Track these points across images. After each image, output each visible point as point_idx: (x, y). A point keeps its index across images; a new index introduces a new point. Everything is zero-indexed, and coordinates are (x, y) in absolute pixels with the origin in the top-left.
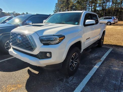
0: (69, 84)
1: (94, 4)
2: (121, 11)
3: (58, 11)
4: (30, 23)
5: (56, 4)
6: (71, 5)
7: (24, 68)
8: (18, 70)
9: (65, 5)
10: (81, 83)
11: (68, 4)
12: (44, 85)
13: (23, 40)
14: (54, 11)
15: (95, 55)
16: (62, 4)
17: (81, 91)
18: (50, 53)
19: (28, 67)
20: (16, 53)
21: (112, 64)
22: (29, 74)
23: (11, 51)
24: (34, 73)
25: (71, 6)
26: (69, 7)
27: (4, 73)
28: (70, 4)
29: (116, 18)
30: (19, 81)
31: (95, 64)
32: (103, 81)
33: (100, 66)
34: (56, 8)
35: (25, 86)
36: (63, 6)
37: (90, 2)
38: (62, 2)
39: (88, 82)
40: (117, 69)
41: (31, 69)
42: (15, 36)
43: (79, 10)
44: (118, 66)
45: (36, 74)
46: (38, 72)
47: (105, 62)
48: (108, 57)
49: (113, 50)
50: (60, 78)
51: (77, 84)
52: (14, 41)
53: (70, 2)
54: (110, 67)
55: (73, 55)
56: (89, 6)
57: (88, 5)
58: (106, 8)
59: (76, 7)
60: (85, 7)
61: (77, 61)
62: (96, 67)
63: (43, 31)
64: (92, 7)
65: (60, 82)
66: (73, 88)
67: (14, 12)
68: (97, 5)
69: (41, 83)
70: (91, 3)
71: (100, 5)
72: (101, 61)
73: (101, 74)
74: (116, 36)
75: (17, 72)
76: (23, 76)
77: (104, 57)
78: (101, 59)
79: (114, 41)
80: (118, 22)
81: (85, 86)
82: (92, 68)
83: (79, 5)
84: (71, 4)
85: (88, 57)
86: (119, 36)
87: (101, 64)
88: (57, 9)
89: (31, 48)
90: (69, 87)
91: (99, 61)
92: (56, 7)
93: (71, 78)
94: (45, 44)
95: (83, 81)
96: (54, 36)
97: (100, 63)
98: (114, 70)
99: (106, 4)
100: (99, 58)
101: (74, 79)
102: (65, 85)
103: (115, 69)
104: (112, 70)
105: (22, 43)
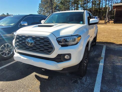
0: (85, 85)
1: (76, 5)
2: (100, 11)
3: (42, 11)
4: (25, 24)
5: (40, 4)
7: (30, 74)
8: (24, 77)
9: (49, 5)
10: (96, 82)
11: (52, 4)
12: (61, 90)
13: (37, 43)
14: (38, 12)
15: (94, 53)
16: (46, 4)
17: (100, 90)
18: (70, 55)
19: (34, 72)
20: (26, 58)
21: (114, 60)
22: (38, 80)
23: (18, 56)
24: (44, 78)
25: (55, 7)
26: (53, 7)
27: (8, 82)
29: (98, 17)
30: (30, 90)
31: (99, 62)
32: (114, 77)
33: (104, 63)
34: (39, 9)
36: (47, 7)
37: (72, 3)
39: (102, 80)
40: (119, 64)
41: (38, 74)
42: (24, 38)
43: (63, 11)
44: (119, 61)
45: (46, 79)
46: (48, 77)
47: (107, 59)
48: (106, 54)
49: (107, 47)
50: (74, 80)
51: (93, 84)
52: (22, 44)
53: (54, 2)
54: (113, 64)
56: (72, 7)
57: (71, 5)
58: (87, 8)
59: (60, 8)
60: (68, 8)
62: (101, 64)
63: (58, 31)
64: (74, 7)
65: (75, 84)
66: (91, 89)
68: (79, 6)
69: (56, 88)
70: (74, 3)
71: (82, 6)
72: (102, 58)
73: (110, 71)
74: (103, 34)
75: (23, 79)
76: (33, 83)
77: (103, 54)
78: (102, 56)
79: (103, 38)
80: (100, 21)
81: (101, 85)
82: (99, 66)
83: (62, 5)
84: (55, 5)
85: (89, 55)
86: (105, 33)
87: (104, 61)
88: (41, 9)
89: (48, 52)
90: (86, 88)
91: (101, 59)
92: (39, 7)
93: (84, 78)
94: (63, 46)
95: (97, 80)
96: (72, 36)
97: (102, 60)
99: (87, 4)
100: (99, 55)
101: (88, 79)
102: (82, 86)
103: (117, 64)
104: (116, 66)
105: (34, 46)
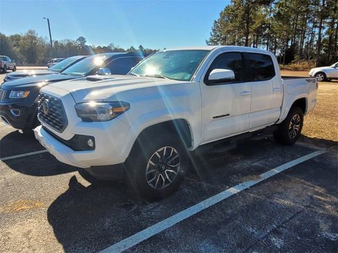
0: (139, 216)
3: (218, 41)
6: (259, 25)
9: (238, 24)
10: (168, 219)
11: (247, 23)
13: (51, 109)
14: (207, 42)
15: (254, 162)
18: (93, 139)
21: (283, 191)
24: (80, 184)
25: (257, 28)
28: (255, 22)
30: (43, 195)
31: (233, 185)
33: (245, 189)
34: (213, 34)
35: (49, 205)
36: (232, 29)
38: (231, 18)
40: (286, 202)
44: (298, 196)
46: (90, 184)
47: (267, 184)
48: (286, 172)
51: (157, 220)
53: (255, 15)
54: (270, 197)
55: (159, 150)
57: (310, 22)
59: (272, 30)
60: (299, 30)
61: (175, 169)
62: (233, 190)
67: (111, 45)
72: (259, 178)
73: (232, 209)
77: (276, 171)
78: (262, 175)
81: (173, 226)
82: (219, 193)
83: (280, 23)
84: (257, 22)
85: (230, 165)
87: (251, 187)
88: (218, 36)
90: (134, 222)
91: (252, 179)
92: (214, 30)
94: (84, 120)
96: (103, 102)
97: (250, 183)
98: (278, 204)
100: (260, 171)
104: (271, 203)
105: (49, 114)
